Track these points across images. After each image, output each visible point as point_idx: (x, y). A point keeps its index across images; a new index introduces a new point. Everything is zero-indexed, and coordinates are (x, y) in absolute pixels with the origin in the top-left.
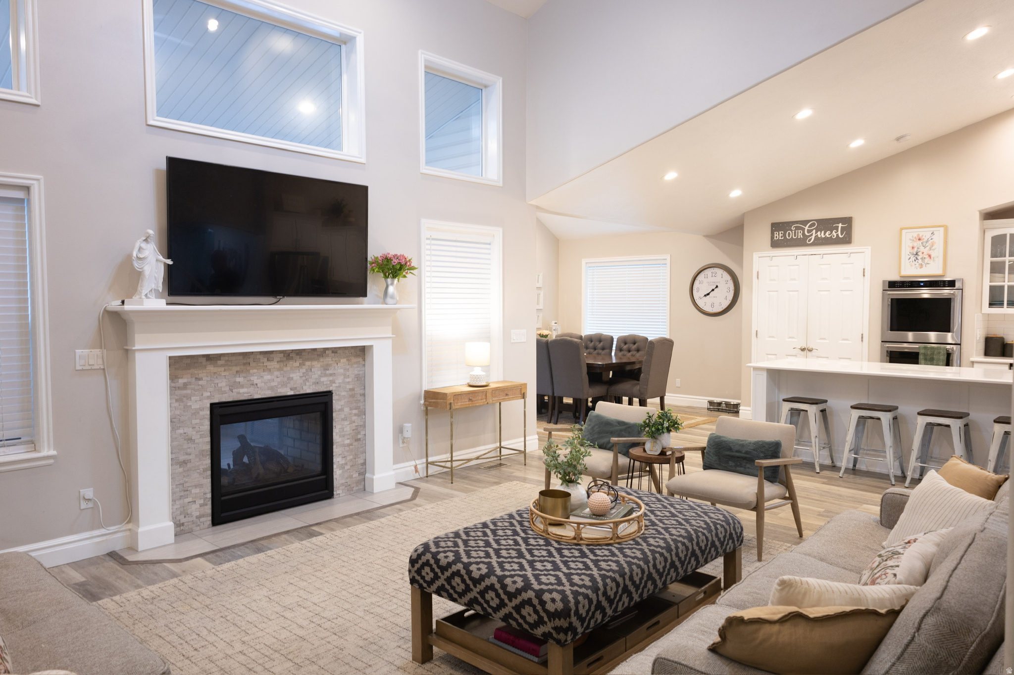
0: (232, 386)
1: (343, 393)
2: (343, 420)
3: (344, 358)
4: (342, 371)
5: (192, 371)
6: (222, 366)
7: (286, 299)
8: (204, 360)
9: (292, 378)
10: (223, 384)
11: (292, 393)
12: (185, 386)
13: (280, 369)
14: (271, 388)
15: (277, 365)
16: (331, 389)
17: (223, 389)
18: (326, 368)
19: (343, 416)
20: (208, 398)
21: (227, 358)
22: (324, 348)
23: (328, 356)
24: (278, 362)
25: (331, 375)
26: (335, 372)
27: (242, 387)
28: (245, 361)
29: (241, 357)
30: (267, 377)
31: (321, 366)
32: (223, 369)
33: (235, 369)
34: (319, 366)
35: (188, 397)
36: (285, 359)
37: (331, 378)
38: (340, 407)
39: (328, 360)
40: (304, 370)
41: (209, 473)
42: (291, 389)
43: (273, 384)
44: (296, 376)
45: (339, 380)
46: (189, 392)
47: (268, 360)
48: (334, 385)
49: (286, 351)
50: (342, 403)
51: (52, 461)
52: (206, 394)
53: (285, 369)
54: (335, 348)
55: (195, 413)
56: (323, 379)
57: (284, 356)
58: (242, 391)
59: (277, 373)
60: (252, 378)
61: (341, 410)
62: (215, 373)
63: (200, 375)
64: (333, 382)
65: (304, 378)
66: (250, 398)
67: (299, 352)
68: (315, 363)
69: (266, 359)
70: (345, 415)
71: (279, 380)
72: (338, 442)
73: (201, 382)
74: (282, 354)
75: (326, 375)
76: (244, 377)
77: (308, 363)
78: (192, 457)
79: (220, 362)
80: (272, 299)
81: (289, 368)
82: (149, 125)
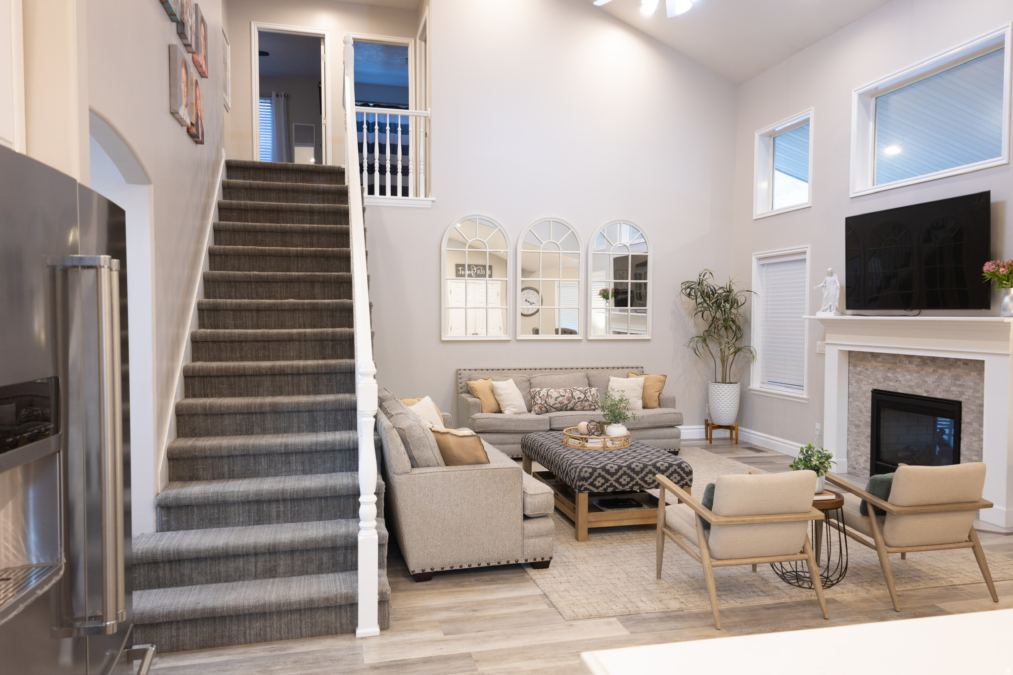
0: (886, 378)
1: (973, 407)
2: (971, 434)
3: (974, 371)
4: (972, 384)
5: (864, 362)
6: (880, 362)
7: (924, 311)
8: (870, 356)
9: (926, 382)
10: (880, 376)
11: (925, 395)
12: (860, 373)
13: (918, 372)
14: (910, 387)
15: (916, 369)
16: (960, 399)
17: (880, 380)
18: (956, 378)
19: (971, 431)
20: (871, 384)
21: (883, 357)
22: (955, 359)
23: (959, 367)
24: (916, 365)
25: (960, 386)
26: (965, 384)
27: (891, 381)
28: (894, 361)
29: (891, 358)
30: (908, 377)
31: (952, 376)
32: (880, 364)
33: (888, 366)
34: (950, 375)
35: (861, 380)
36: (922, 363)
37: (960, 389)
38: (969, 420)
39: (959, 371)
40: (936, 377)
41: (870, 439)
42: (926, 391)
43: (912, 384)
44: (930, 380)
45: (969, 393)
46: (861, 377)
47: (909, 363)
48: (963, 396)
49: (923, 356)
50: (971, 416)
51: (806, 402)
52: (871, 381)
53: (922, 372)
54: (966, 360)
55: (864, 393)
56: (953, 388)
57: (921, 361)
58: (891, 384)
59: (915, 375)
60: (898, 375)
61: (970, 423)
62: (875, 367)
63: (868, 367)
64: (962, 393)
65: (937, 384)
66: (895, 391)
67: (934, 359)
68: (946, 372)
69: (908, 362)
70: (973, 430)
71: (916, 381)
72: (965, 455)
73: (868, 372)
74: (920, 359)
75: (955, 385)
76: (893, 374)
77: (940, 371)
78: (861, 424)
79: (879, 359)
80: (917, 312)
81: (924, 372)
82: (851, 198)
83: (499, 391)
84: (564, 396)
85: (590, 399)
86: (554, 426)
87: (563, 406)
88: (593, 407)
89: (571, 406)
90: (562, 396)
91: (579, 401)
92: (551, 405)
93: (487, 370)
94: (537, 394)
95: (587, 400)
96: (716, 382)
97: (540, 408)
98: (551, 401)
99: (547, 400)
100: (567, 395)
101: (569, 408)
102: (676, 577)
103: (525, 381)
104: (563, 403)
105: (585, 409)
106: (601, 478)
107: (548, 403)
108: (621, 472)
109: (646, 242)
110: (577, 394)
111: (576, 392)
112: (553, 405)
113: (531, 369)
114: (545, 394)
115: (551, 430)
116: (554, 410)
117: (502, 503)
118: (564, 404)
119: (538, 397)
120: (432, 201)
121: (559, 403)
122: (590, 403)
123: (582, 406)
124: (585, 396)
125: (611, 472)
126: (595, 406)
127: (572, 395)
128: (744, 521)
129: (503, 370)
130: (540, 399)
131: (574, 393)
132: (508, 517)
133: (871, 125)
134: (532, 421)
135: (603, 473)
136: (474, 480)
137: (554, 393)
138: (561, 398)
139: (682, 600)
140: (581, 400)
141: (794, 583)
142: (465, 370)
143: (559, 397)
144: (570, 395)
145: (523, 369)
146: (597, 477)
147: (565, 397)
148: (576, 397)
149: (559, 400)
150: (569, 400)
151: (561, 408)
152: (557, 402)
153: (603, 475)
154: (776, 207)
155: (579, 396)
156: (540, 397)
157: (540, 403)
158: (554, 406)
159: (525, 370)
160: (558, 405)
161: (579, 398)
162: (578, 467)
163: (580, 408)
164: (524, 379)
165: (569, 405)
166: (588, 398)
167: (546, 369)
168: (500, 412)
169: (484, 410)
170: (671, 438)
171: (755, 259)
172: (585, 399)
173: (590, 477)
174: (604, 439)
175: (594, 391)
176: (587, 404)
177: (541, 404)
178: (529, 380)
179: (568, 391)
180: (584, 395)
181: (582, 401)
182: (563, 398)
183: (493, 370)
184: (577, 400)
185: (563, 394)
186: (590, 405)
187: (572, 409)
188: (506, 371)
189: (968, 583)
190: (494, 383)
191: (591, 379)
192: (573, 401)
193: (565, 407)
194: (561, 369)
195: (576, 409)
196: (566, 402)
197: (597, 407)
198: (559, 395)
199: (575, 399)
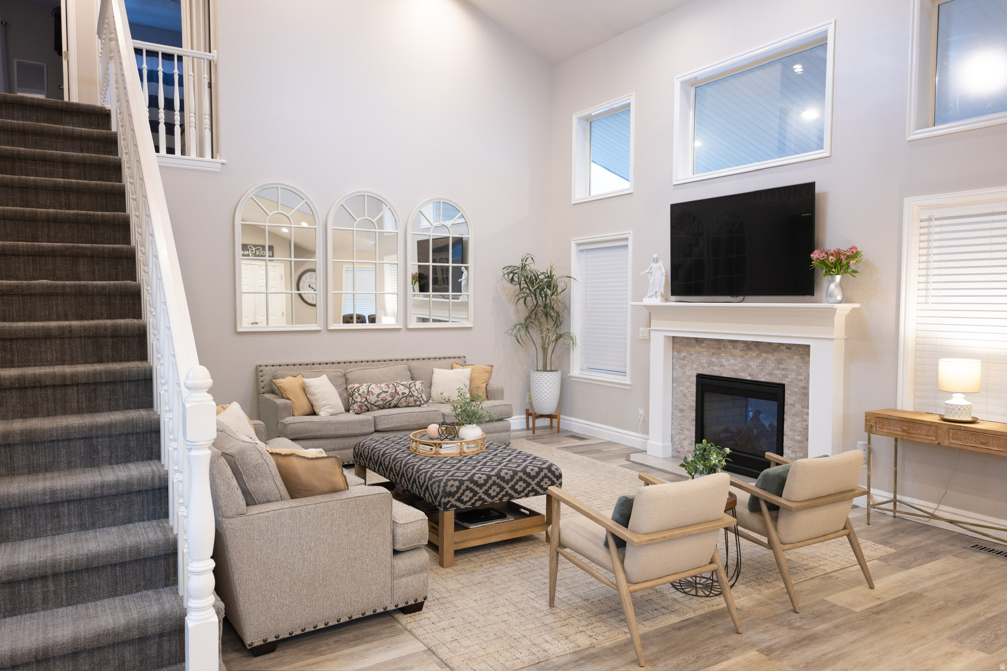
0: (710, 363)
1: (796, 390)
2: (794, 415)
3: (797, 355)
4: (794, 367)
5: (688, 348)
6: (704, 347)
7: (747, 298)
8: (694, 341)
9: (751, 366)
10: (704, 361)
11: (749, 378)
12: (684, 359)
13: (742, 357)
14: (735, 371)
15: (740, 353)
16: (783, 382)
17: (704, 365)
18: (780, 362)
19: (794, 412)
20: (696, 369)
21: (707, 342)
22: (778, 343)
23: (782, 351)
24: (740, 350)
25: (783, 369)
26: (788, 367)
27: (715, 365)
28: (718, 346)
29: (716, 343)
30: (732, 361)
31: (775, 360)
32: (704, 350)
33: (713, 351)
34: (773, 359)
35: (685, 366)
36: (746, 348)
37: (784, 373)
38: (792, 402)
39: (782, 355)
40: (760, 361)
41: (694, 423)
42: (749, 375)
43: (736, 368)
44: (754, 364)
45: (792, 376)
46: (686, 362)
47: (733, 348)
48: (786, 379)
49: (747, 341)
50: (794, 398)
51: (629, 388)
52: (695, 366)
53: (745, 357)
54: (789, 344)
55: (689, 378)
56: (776, 372)
57: (745, 346)
58: (716, 368)
59: (739, 359)
60: (722, 360)
61: (793, 405)
62: (700, 352)
63: (692, 352)
64: (785, 376)
65: (760, 368)
66: (720, 375)
67: (757, 344)
68: (770, 356)
69: (732, 347)
70: (796, 411)
71: (741, 365)
72: (789, 435)
73: (692, 357)
74: (744, 344)
75: (778, 369)
76: (717, 358)
77: (764, 355)
78: (685, 408)
79: (703, 345)
80: (741, 298)
81: (748, 357)
82: (674, 185)
83: (312, 390)
84: (387, 392)
85: (416, 394)
86: (380, 427)
87: (386, 403)
88: (418, 403)
89: (395, 402)
90: (384, 392)
91: (403, 397)
92: (373, 403)
93: (294, 365)
94: (356, 390)
95: (412, 396)
96: (537, 370)
97: (360, 407)
98: (373, 399)
99: (368, 397)
100: (390, 391)
101: (392, 405)
102: (569, 602)
103: (340, 377)
104: (386, 399)
105: (410, 405)
106: (469, 491)
107: (369, 401)
108: (490, 482)
109: (466, 222)
110: (401, 389)
111: (400, 387)
112: (375, 402)
113: (345, 363)
114: (366, 391)
115: (376, 431)
116: (375, 408)
117: (368, 539)
118: (387, 401)
119: (357, 394)
120: (222, 164)
121: (382, 400)
122: (415, 398)
123: (406, 402)
124: (410, 391)
125: (479, 483)
126: (420, 401)
127: (396, 391)
128: (665, 537)
129: (313, 364)
130: (359, 397)
131: (397, 388)
132: (375, 555)
133: (691, 114)
134: (354, 422)
135: (471, 485)
136: (332, 515)
137: (375, 388)
138: (383, 395)
139: (589, 633)
140: (406, 395)
141: (689, 591)
142: (266, 366)
143: (381, 393)
144: (394, 391)
145: (336, 363)
146: (464, 491)
147: (388, 393)
148: (400, 393)
149: (381, 396)
150: (392, 396)
151: (384, 405)
152: (379, 399)
153: (471, 488)
154: (592, 194)
155: (403, 391)
156: (359, 394)
157: (360, 400)
158: (376, 404)
159: (339, 363)
160: (381, 403)
161: (403, 394)
162: (441, 480)
163: (404, 404)
164: (339, 374)
165: (392, 402)
166: (413, 393)
167: (362, 362)
168: (314, 413)
169: (296, 413)
170: (501, 432)
171: (575, 244)
172: (410, 394)
173: (457, 492)
174: (461, 443)
175: (419, 385)
176: (412, 399)
177: (361, 402)
178: (345, 375)
179: (391, 386)
180: (409, 390)
181: (406, 397)
182: (386, 394)
183: (300, 365)
184: (401, 396)
185: (386, 390)
186: (415, 401)
187: (396, 406)
188: (317, 365)
189: (838, 569)
190: (306, 380)
191: (414, 372)
192: (397, 397)
193: (388, 404)
194: (379, 361)
195: (400, 405)
196: (389, 399)
197: (422, 403)
198: (382, 391)
199: (399, 395)
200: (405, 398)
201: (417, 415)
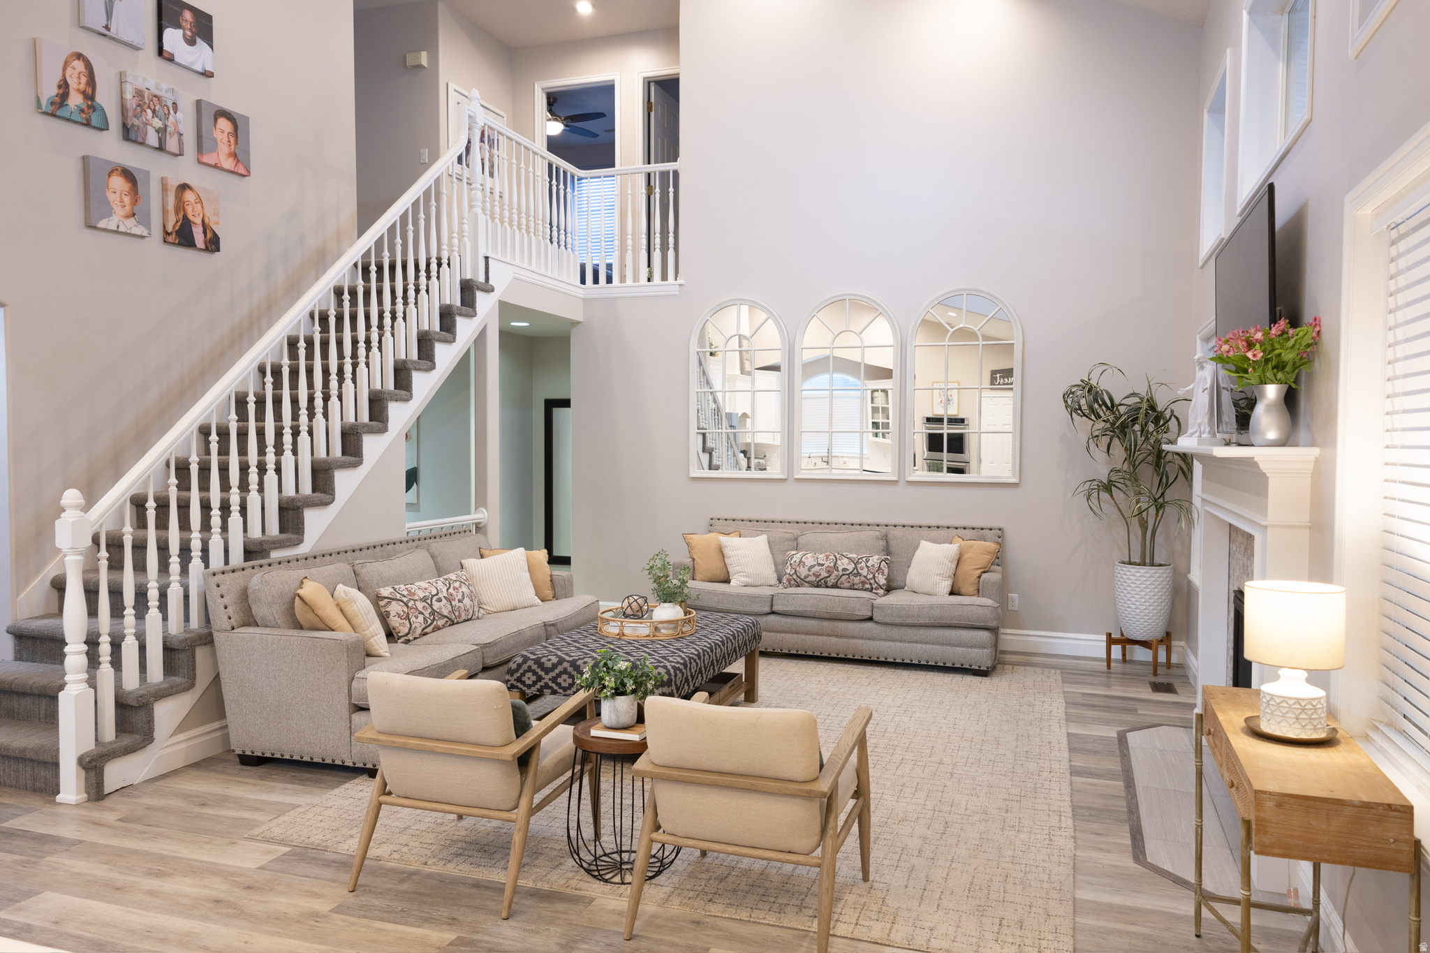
83: (727, 552)
84: (823, 565)
85: (864, 572)
87: (820, 580)
88: (868, 586)
89: (832, 581)
90: (819, 564)
91: (844, 575)
92: (802, 577)
93: (750, 521)
94: (790, 558)
95: (858, 574)
96: (1130, 563)
97: (789, 580)
98: (803, 572)
99: (798, 569)
100: (827, 564)
101: (830, 584)
103: (789, 540)
104: (820, 575)
105: (855, 587)
106: (531, 674)
107: (798, 574)
108: (560, 669)
110: (844, 564)
111: (843, 561)
112: (806, 577)
113: (813, 523)
114: (798, 561)
116: (807, 584)
118: (821, 577)
119: (788, 563)
120: (680, 285)
121: (814, 574)
122: (863, 578)
123: (849, 582)
124: (856, 568)
125: (545, 666)
126: (871, 584)
127: (835, 565)
129: (773, 522)
131: (839, 562)
135: (534, 667)
137: (809, 560)
138: (817, 568)
140: (848, 572)
142: (719, 519)
143: (815, 565)
144: (832, 565)
145: (801, 522)
146: (525, 672)
147: (824, 567)
148: (840, 569)
149: (813, 570)
150: (829, 571)
151: (818, 582)
152: (811, 573)
153: (534, 670)
155: (846, 567)
157: (790, 572)
158: (807, 580)
159: (805, 523)
160: (812, 578)
161: (844, 570)
163: (847, 585)
164: (788, 536)
165: (828, 579)
166: (860, 571)
167: (836, 524)
168: (727, 581)
169: (697, 576)
171: (1199, 340)
172: (855, 571)
173: (517, 670)
175: (875, 560)
176: (857, 580)
178: (797, 539)
179: (832, 557)
180: (854, 566)
181: (848, 574)
182: (821, 567)
183: (757, 521)
184: (841, 573)
185: (822, 562)
186: (863, 583)
187: (835, 586)
188: (762, 523)
190: (723, 539)
191: (891, 542)
192: (836, 573)
193: (822, 581)
194: (860, 525)
195: (842, 586)
196: (824, 574)
197: (874, 586)
198: (816, 563)
199: (838, 571)
200: (847, 576)
201: (830, 600)
